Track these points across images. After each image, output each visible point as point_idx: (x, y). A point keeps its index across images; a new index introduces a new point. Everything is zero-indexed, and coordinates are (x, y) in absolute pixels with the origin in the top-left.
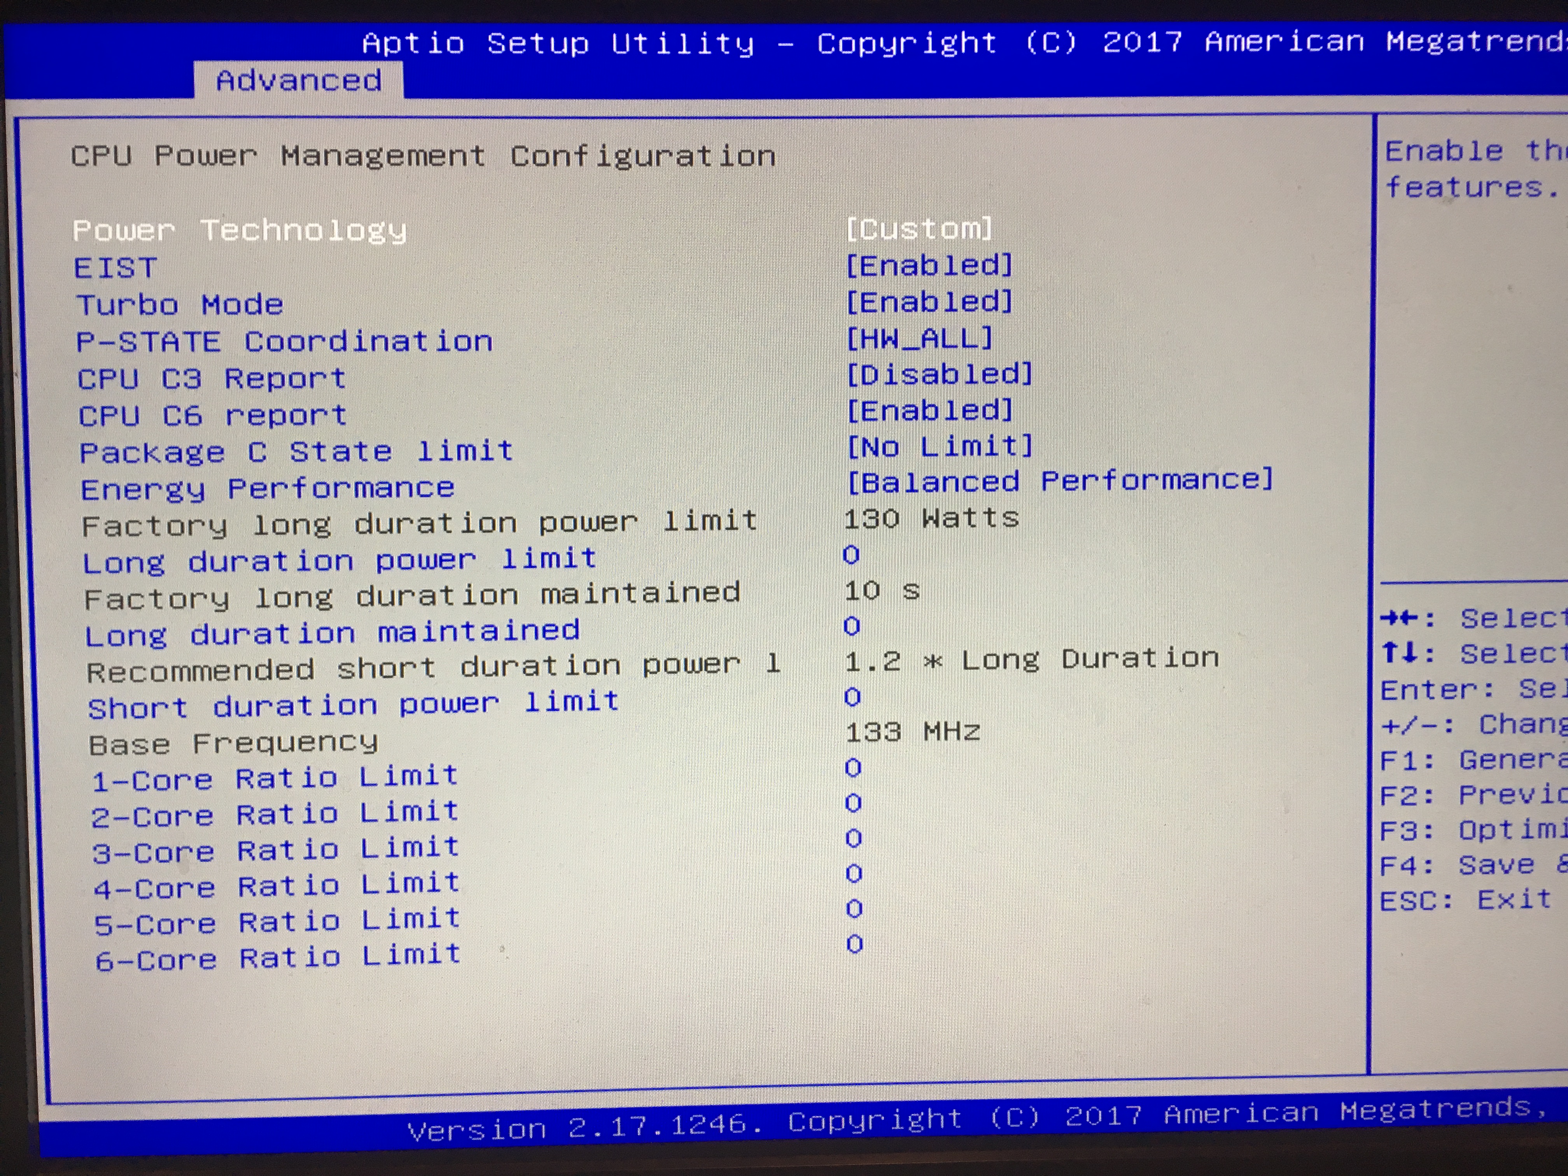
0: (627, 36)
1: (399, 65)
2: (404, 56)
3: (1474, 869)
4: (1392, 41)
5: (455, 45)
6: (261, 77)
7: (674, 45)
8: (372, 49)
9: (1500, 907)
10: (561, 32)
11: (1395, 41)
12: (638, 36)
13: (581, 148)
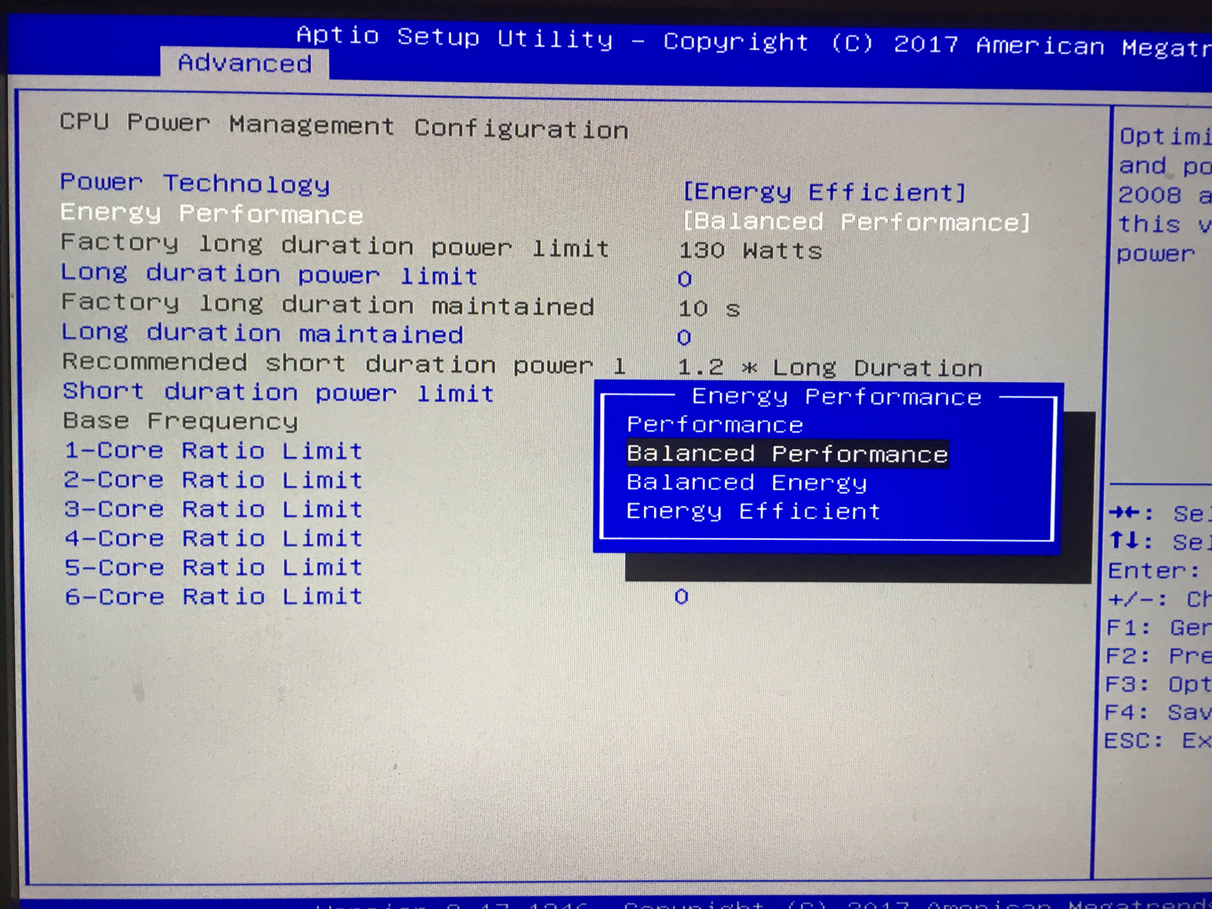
0: (511, 32)
1: (327, 52)
2: (330, 45)
3: (1180, 716)
4: (1126, 47)
5: (371, 37)
6: (214, 60)
7: (548, 39)
8: (304, 39)
9: (1200, 746)
10: (457, 28)
11: (1129, 47)
12: (519, 32)
13: (471, 122)
